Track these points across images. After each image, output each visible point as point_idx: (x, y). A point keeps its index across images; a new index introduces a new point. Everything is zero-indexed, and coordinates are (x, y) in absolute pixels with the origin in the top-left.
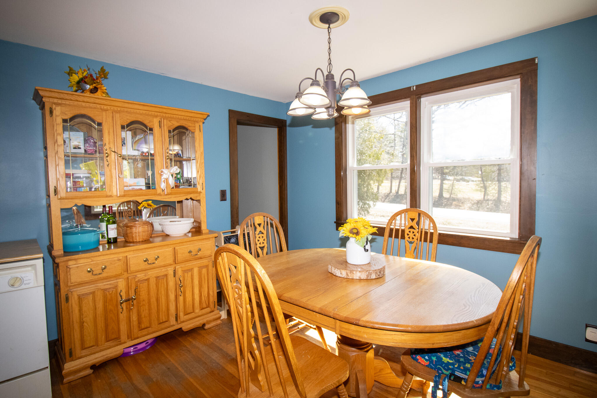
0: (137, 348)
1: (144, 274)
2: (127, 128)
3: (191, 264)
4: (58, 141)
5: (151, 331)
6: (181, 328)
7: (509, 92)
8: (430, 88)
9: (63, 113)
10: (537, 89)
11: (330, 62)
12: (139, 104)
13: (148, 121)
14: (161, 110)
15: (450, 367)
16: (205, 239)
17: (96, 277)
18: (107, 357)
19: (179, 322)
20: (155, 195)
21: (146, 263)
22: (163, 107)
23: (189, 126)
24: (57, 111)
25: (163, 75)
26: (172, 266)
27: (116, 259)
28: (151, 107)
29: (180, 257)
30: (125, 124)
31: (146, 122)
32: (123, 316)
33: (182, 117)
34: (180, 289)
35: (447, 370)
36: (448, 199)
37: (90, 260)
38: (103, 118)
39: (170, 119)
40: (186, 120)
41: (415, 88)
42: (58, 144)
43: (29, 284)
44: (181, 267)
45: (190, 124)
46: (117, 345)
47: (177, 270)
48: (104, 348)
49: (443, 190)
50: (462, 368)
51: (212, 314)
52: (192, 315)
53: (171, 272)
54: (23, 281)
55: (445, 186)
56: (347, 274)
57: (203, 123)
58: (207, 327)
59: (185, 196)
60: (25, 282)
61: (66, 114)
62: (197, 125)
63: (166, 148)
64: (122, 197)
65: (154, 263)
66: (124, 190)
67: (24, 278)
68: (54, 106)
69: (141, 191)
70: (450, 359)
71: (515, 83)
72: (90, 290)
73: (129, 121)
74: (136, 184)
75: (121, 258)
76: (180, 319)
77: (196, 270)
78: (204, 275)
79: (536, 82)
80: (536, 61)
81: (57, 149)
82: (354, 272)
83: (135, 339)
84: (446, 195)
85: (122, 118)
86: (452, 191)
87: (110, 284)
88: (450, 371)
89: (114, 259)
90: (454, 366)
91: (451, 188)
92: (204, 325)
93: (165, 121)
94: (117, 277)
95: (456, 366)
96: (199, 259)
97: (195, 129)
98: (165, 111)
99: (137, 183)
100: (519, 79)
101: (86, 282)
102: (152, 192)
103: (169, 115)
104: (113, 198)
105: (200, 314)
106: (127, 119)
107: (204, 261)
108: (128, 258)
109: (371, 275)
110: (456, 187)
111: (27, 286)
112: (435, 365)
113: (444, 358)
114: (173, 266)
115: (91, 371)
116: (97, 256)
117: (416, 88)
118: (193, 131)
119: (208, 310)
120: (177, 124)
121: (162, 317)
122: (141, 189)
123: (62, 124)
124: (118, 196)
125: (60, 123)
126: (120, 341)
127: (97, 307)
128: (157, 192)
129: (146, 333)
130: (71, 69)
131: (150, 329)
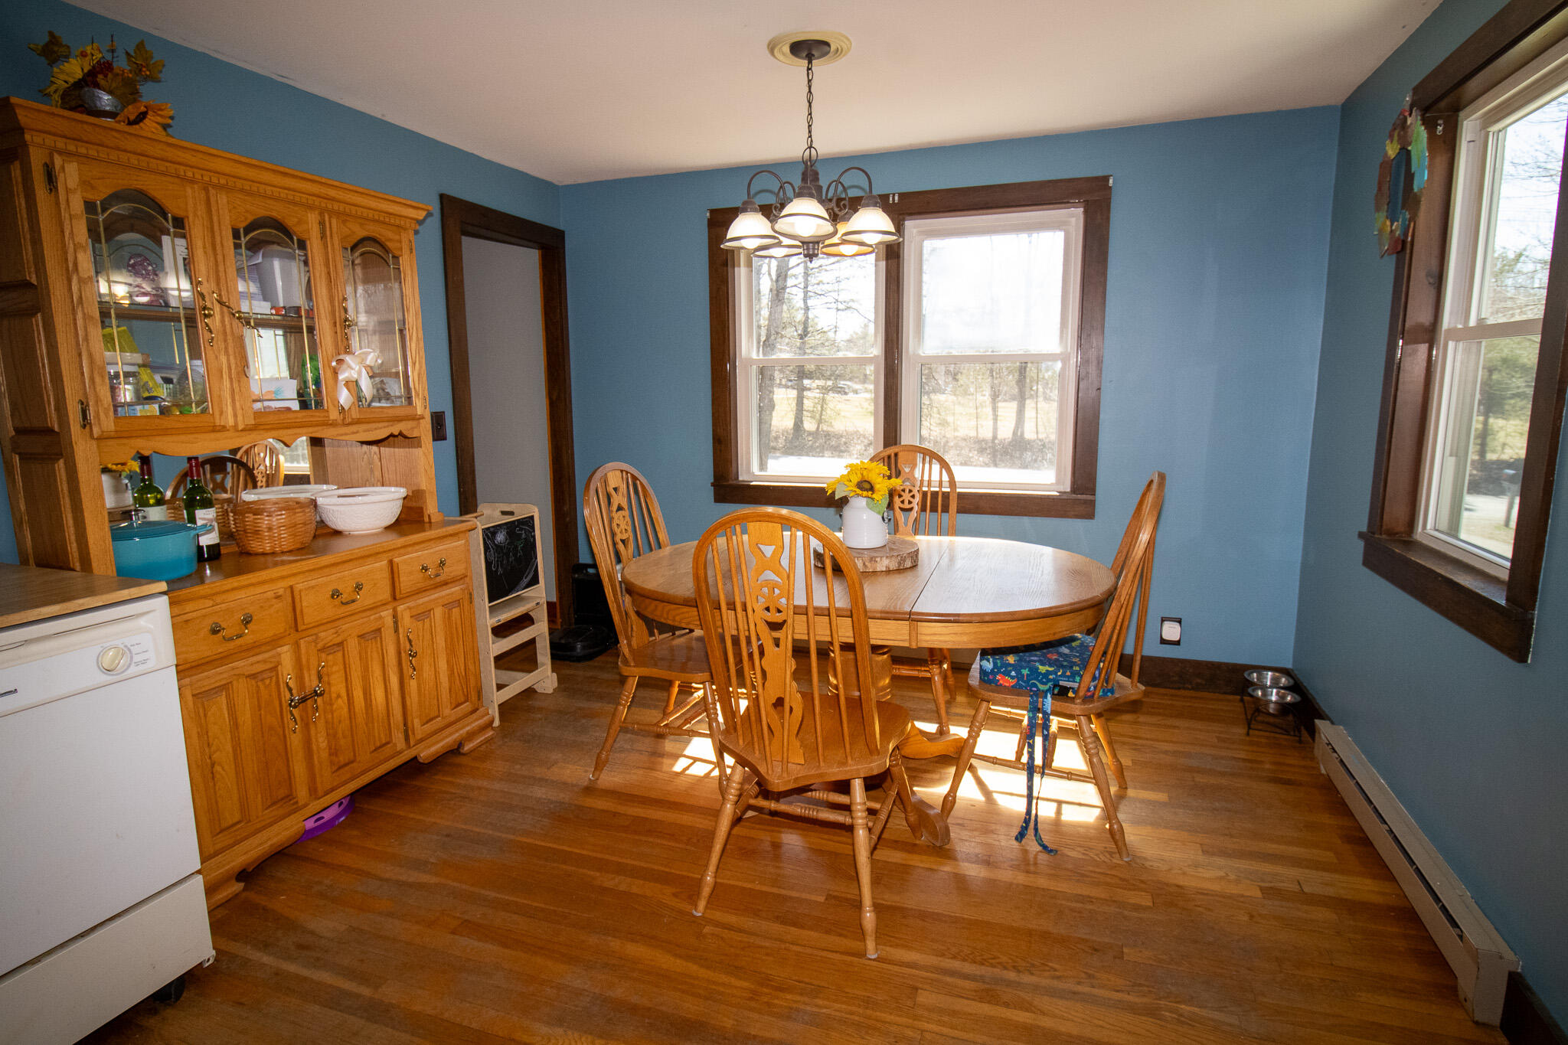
0: (323, 818)
1: (333, 631)
2: (245, 236)
3: (426, 599)
4: (80, 269)
5: (359, 771)
6: (415, 758)
7: (1061, 230)
8: (928, 203)
9: (86, 184)
10: (1108, 232)
11: (811, 144)
12: (273, 170)
13: (296, 220)
14: (324, 190)
15: (1051, 677)
16: (451, 535)
17: (231, 645)
18: (271, 845)
19: (412, 743)
20: (324, 425)
21: (337, 602)
22: (330, 182)
23: (390, 240)
24: (70, 174)
25: (280, 79)
26: (387, 607)
27: (270, 594)
28: (302, 181)
29: (406, 582)
30: (242, 226)
31: (290, 222)
32: (295, 741)
33: (371, 214)
34: (411, 661)
35: (1045, 684)
36: (816, 434)
37: (211, 603)
38: (186, 204)
39: (344, 216)
40: (378, 221)
41: (896, 198)
42: (81, 274)
43: (144, 662)
44: (409, 608)
45: (390, 235)
46: (289, 814)
47: (399, 614)
48: (264, 823)
49: (804, 413)
50: (1068, 673)
51: (474, 716)
52: (438, 723)
53: (389, 621)
54: (132, 658)
55: (808, 404)
56: (864, 564)
57: (416, 232)
58: (467, 748)
59: (388, 426)
60: (136, 658)
61: (93, 187)
62: (404, 237)
63: (341, 298)
64: (250, 430)
65: (353, 601)
66: (255, 413)
67: (132, 648)
68: (58, 161)
69: (290, 415)
70: (1050, 666)
71: (1074, 216)
72: (220, 680)
73: (250, 218)
74: (273, 396)
75: (281, 592)
76: (414, 734)
77: (438, 612)
78: (456, 624)
79: (1108, 218)
80: (1111, 181)
81: (80, 290)
82: (878, 559)
83: (326, 793)
84: (809, 425)
85: (234, 208)
86: (821, 415)
87: (265, 661)
88: (1050, 684)
89: (265, 595)
90: (1056, 675)
91: (820, 409)
92: (460, 745)
93: (334, 221)
94: (275, 642)
95: (1059, 673)
96: (440, 586)
97: (401, 249)
98: (332, 193)
99: (274, 392)
100: (1082, 209)
101: (208, 659)
102: (319, 417)
103: (342, 207)
104: (226, 434)
105: (453, 719)
106: (247, 211)
107: (453, 589)
108: (296, 593)
109: (904, 561)
110: (831, 405)
111: (142, 668)
112: (1027, 682)
113: (1040, 667)
114: (390, 607)
115: (241, 886)
116: (228, 591)
117: (899, 200)
118: (397, 253)
119: (466, 707)
120: (361, 233)
121: (379, 734)
122: (289, 409)
123: (85, 216)
124: (240, 428)
125: (79, 213)
126: (297, 802)
127: (240, 721)
128: (328, 417)
129: (348, 776)
130: (54, 40)
131: (354, 765)
